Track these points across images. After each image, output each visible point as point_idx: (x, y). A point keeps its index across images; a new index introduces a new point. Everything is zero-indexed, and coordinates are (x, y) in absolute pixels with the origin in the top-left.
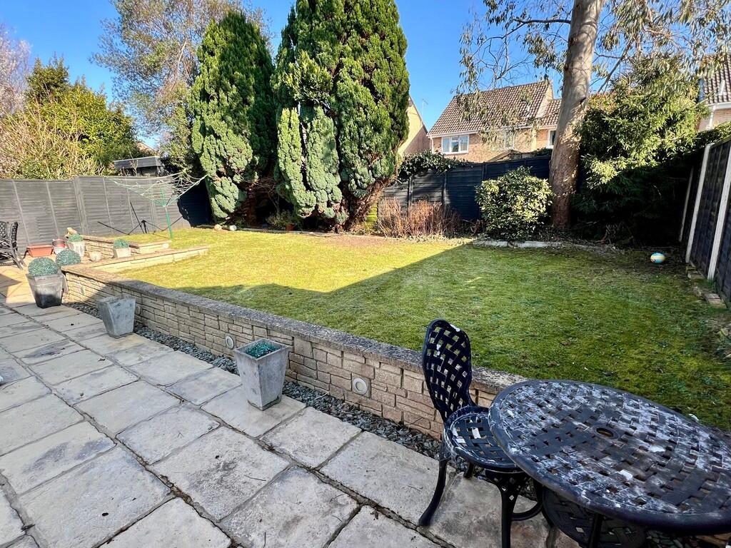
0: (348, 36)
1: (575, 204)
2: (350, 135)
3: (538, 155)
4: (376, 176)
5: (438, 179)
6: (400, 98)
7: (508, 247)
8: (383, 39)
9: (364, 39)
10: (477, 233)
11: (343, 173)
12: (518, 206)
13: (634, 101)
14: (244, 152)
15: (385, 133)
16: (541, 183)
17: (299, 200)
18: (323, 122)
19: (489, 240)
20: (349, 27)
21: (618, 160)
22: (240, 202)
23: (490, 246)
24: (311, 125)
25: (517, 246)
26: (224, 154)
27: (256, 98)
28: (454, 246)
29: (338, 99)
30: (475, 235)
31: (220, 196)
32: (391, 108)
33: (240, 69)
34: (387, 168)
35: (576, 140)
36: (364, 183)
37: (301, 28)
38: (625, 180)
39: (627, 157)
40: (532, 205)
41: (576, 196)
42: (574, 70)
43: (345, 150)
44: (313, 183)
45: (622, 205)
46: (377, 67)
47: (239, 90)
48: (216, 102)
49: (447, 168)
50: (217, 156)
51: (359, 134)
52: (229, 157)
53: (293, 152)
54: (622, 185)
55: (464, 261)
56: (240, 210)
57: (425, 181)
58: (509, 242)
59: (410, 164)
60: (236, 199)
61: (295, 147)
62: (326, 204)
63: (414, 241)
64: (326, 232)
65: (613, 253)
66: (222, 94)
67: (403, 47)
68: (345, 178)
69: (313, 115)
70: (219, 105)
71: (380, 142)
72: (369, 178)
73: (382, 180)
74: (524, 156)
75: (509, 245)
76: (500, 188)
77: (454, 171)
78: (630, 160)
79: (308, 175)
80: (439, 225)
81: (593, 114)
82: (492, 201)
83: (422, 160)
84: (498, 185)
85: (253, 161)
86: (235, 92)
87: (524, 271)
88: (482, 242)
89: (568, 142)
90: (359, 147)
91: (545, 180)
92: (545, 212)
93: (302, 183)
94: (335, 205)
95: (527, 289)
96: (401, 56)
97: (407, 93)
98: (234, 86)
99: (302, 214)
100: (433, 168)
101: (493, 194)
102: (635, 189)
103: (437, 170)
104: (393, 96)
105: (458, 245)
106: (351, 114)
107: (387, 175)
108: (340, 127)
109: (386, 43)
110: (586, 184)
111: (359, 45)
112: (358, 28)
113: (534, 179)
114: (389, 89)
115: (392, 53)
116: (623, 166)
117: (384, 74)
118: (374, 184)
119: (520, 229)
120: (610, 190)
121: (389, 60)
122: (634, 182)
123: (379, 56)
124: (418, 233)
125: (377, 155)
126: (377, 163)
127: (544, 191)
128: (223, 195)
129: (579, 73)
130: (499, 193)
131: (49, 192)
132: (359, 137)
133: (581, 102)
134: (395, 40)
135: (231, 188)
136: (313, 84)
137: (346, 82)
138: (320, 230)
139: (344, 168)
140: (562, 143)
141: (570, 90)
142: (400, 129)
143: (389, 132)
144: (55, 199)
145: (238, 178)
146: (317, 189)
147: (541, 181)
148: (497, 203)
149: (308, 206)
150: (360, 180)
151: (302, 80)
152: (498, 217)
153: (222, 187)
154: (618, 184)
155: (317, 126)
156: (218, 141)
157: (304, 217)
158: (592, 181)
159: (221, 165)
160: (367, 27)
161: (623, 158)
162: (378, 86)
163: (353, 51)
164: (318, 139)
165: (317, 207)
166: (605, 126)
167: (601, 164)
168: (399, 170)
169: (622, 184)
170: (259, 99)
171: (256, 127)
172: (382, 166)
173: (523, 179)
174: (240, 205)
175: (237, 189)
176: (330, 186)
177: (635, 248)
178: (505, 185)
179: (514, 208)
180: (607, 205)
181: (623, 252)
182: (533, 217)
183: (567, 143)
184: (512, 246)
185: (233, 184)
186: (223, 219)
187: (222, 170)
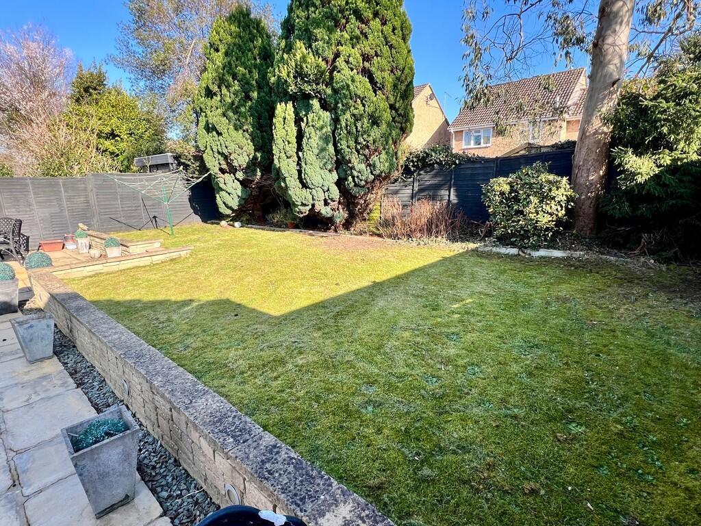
0: (347, 22)
1: (603, 206)
2: (347, 130)
3: (559, 148)
4: (374, 172)
5: (446, 175)
6: (403, 88)
7: (519, 255)
8: (384, 23)
9: (363, 26)
10: (485, 236)
11: (340, 170)
12: (531, 208)
13: (683, 80)
14: (245, 149)
15: (384, 126)
16: (560, 181)
17: (294, 198)
18: (319, 117)
19: (497, 246)
20: (348, 13)
21: (659, 154)
22: (244, 199)
23: (498, 253)
24: (307, 120)
25: (530, 255)
26: (225, 151)
27: (258, 94)
28: (456, 252)
29: (335, 91)
30: (483, 239)
31: (223, 193)
32: (392, 99)
33: (243, 64)
34: (387, 164)
35: (605, 129)
36: (361, 180)
37: (298, 17)
38: (669, 178)
39: (671, 150)
40: (548, 208)
41: (604, 197)
42: (606, 47)
43: (341, 145)
44: (308, 180)
45: (663, 209)
46: (377, 55)
47: (242, 86)
48: (219, 98)
49: (455, 163)
50: (219, 153)
51: (357, 128)
52: (230, 154)
53: (287, 149)
54: (664, 185)
55: (459, 274)
56: (244, 207)
57: (432, 177)
58: (520, 249)
59: (415, 159)
60: (239, 196)
61: (289, 143)
62: (323, 202)
63: (414, 244)
64: (325, 231)
65: (651, 268)
66: (224, 90)
67: (406, 32)
68: (342, 175)
69: (309, 108)
70: (221, 102)
71: (379, 136)
72: (367, 175)
73: (381, 178)
74: (543, 150)
75: (521, 253)
76: (512, 187)
77: (462, 167)
78: (676, 154)
79: (303, 171)
80: (442, 227)
81: (629, 98)
82: (502, 201)
83: (428, 154)
84: (509, 183)
85: (255, 158)
86: (237, 88)
87: (530, 291)
88: (489, 249)
89: (596, 132)
90: (356, 142)
91: (565, 179)
92: (565, 215)
93: (298, 180)
94: (332, 203)
95: (528, 322)
96: (405, 43)
97: (411, 82)
98: (236, 82)
99: (298, 213)
100: (440, 163)
101: (502, 193)
102: (683, 190)
103: (444, 166)
104: (395, 86)
105: (461, 251)
106: (347, 107)
107: (387, 171)
108: (336, 121)
109: (388, 29)
110: (617, 183)
111: (358, 32)
112: (357, 14)
113: (551, 177)
114: (389, 79)
115: (394, 39)
116: (667, 160)
117: (384, 62)
118: (373, 181)
119: (534, 235)
120: (649, 190)
121: (391, 47)
122: (681, 181)
123: (379, 43)
124: (419, 235)
125: (376, 150)
126: (376, 159)
127: (563, 190)
128: (227, 192)
129: (611, 50)
130: (510, 193)
131: (62, 189)
132: (357, 131)
133: (614, 84)
134: (397, 25)
135: (234, 185)
136: (307, 75)
137: (342, 72)
138: (319, 229)
139: (341, 164)
140: (588, 134)
141: (600, 70)
142: (403, 122)
143: (389, 125)
144: (68, 196)
145: (240, 175)
146: (313, 187)
147: (560, 178)
148: (507, 204)
149: (303, 205)
150: (358, 177)
151: (296, 72)
152: (508, 220)
153: (225, 184)
154: (658, 184)
155: (313, 121)
156: (220, 137)
157: (301, 216)
158: (624, 179)
159: (223, 162)
160: (366, 11)
161: (667, 151)
162: (378, 76)
163: (351, 39)
164: (313, 133)
165: (313, 205)
166: (643, 112)
167: (637, 159)
168: (402, 166)
169: (664, 183)
170: (262, 94)
171: (259, 123)
172: (381, 162)
173: (538, 177)
174: (243, 202)
175: (240, 186)
176: (326, 183)
177: (681, 262)
178: (517, 184)
179: (526, 210)
180: (643, 209)
181: (664, 268)
182: (549, 221)
183: (594, 134)
184: (523, 255)
185: (236, 181)
186: (228, 216)
187: (224, 166)
